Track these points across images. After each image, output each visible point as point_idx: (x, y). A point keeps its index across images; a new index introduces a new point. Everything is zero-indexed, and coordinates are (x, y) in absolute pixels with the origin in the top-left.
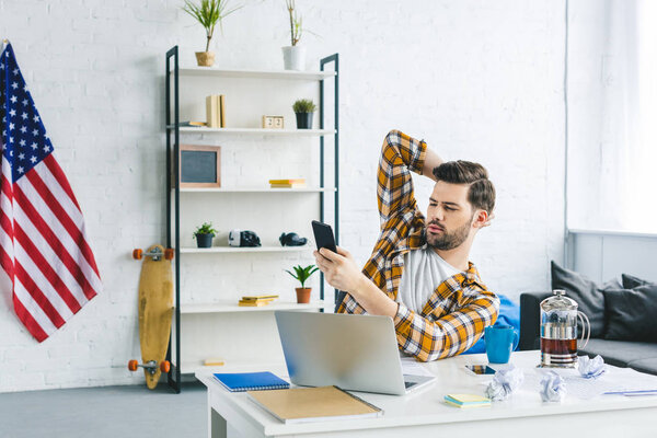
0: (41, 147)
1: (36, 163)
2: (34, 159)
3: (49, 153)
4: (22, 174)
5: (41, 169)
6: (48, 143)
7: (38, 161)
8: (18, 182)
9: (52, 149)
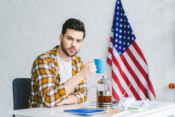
0: (131, 38)
1: (129, 46)
2: (128, 44)
3: (134, 41)
4: (125, 50)
5: (131, 48)
6: (134, 36)
7: (130, 44)
8: (123, 54)
9: (135, 39)
